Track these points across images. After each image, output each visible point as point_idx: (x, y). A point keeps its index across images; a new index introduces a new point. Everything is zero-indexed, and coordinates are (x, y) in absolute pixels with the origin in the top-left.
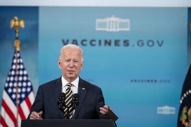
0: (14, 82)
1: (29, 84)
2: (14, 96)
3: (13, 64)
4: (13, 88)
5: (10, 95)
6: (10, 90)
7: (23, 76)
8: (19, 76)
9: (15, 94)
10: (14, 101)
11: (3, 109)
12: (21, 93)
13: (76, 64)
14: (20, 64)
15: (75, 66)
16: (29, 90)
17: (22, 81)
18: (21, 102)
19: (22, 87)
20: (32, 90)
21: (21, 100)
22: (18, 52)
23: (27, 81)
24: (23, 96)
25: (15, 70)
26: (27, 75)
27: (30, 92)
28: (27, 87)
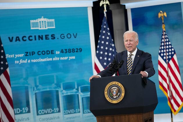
0: (164, 49)
1: (173, 50)
2: (165, 58)
3: (162, 39)
4: (163, 53)
5: (162, 57)
6: (162, 55)
7: (169, 45)
8: (166, 45)
9: (165, 56)
10: (165, 60)
11: (159, 66)
12: (169, 56)
13: (132, 43)
14: (166, 38)
15: (131, 44)
16: (173, 53)
17: (169, 49)
18: (169, 61)
19: (169, 52)
20: (175, 53)
21: (169, 59)
22: (165, 31)
23: (171, 48)
24: (170, 57)
25: (164, 42)
26: (171, 45)
27: (174, 54)
28: (171, 52)
